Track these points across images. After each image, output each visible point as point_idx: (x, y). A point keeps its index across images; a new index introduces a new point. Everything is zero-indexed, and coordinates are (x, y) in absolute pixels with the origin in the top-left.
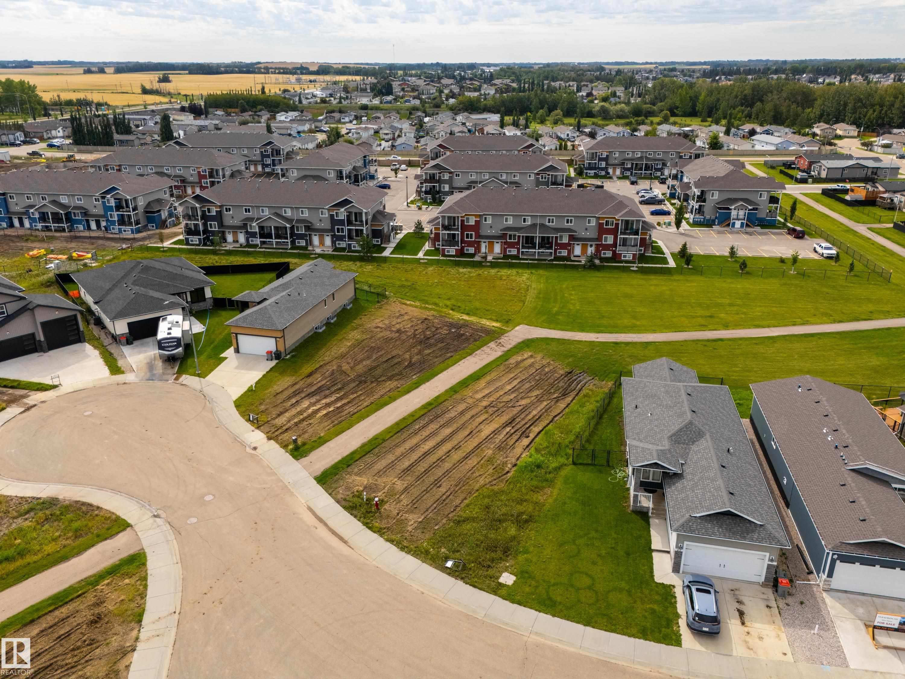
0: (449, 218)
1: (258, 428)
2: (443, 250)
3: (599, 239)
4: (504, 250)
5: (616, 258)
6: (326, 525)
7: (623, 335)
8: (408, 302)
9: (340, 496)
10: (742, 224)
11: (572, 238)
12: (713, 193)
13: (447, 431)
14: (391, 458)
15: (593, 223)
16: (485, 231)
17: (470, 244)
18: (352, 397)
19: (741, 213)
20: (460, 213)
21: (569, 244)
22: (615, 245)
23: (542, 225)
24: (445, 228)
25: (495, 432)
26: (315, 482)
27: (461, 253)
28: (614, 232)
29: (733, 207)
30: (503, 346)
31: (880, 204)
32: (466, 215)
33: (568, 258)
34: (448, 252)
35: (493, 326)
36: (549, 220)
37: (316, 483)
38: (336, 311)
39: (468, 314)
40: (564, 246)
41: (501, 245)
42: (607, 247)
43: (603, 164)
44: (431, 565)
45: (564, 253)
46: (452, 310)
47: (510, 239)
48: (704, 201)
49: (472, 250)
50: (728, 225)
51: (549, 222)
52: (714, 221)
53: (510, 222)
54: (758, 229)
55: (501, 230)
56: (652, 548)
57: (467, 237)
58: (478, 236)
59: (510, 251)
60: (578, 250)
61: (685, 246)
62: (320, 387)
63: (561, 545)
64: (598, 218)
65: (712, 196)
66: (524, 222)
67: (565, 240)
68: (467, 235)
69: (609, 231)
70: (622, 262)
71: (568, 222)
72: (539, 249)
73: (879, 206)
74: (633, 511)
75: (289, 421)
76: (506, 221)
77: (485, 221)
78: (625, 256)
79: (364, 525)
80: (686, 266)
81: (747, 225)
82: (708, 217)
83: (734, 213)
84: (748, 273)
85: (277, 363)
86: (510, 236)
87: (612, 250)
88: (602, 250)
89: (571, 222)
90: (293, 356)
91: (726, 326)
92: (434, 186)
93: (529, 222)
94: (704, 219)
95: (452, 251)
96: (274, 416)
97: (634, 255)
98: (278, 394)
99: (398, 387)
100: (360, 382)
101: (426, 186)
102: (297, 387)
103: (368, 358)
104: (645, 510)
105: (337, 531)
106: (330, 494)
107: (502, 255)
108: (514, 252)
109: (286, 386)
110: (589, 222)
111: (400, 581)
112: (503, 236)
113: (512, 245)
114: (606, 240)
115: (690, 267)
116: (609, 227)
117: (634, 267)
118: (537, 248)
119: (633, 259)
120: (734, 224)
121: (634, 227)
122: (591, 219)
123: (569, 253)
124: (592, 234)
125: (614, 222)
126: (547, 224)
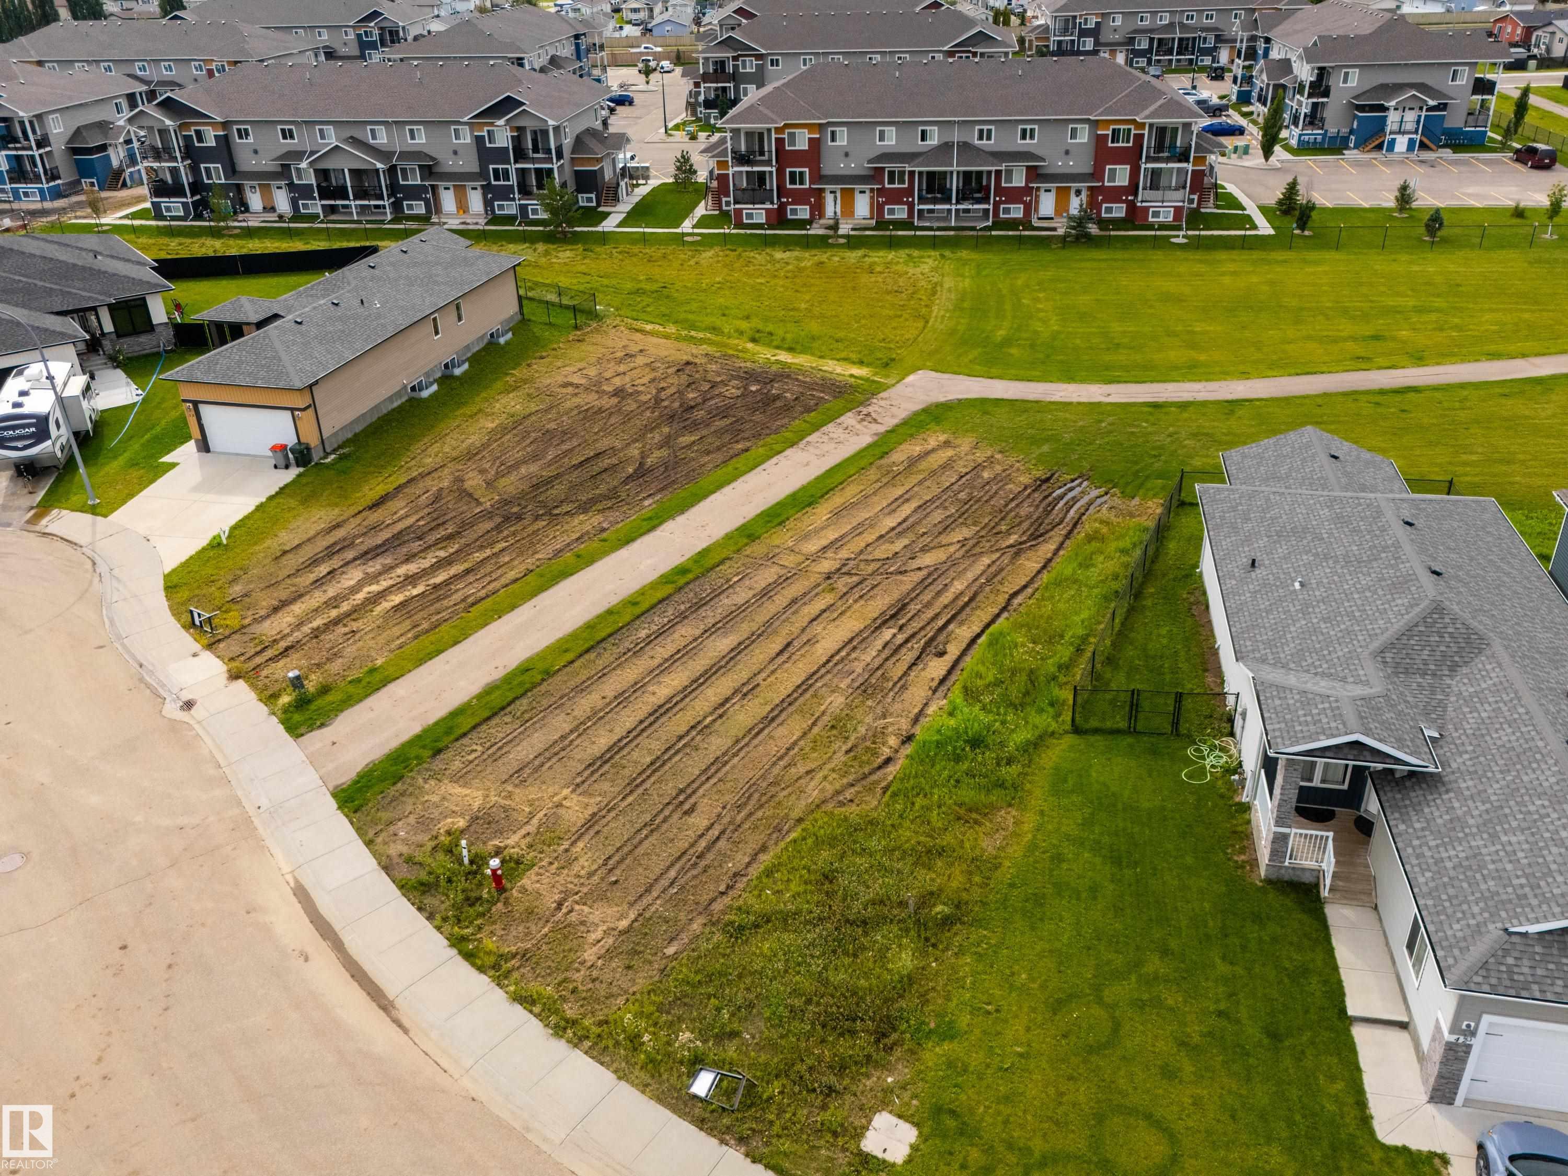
0: (750, 134)
1: (210, 646)
2: (738, 212)
3: (1097, 174)
4: (876, 210)
5: (1135, 216)
6: (338, 946)
7: (1171, 386)
8: (649, 327)
9: (394, 849)
10: (1411, 143)
11: (1034, 174)
12: (1347, 74)
13: (722, 644)
14: (560, 723)
15: (1084, 136)
16: (834, 165)
17: (800, 198)
18: (479, 556)
19: (1410, 116)
20: (774, 122)
21: (1027, 190)
22: (1133, 188)
23: (965, 147)
24: (741, 159)
25: (853, 643)
26: (332, 804)
27: (779, 219)
28: (1133, 156)
29: (1393, 103)
30: (875, 421)
32: (787, 126)
33: (1024, 223)
34: (750, 216)
35: (852, 376)
36: (981, 131)
37: (335, 806)
38: (467, 347)
39: (791, 350)
40: (1014, 195)
41: (872, 198)
42: (1115, 194)
43: (1089, 43)
44: (643, 1088)
45: (1016, 211)
46: (753, 340)
47: (891, 181)
48: (1326, 94)
49: (803, 212)
50: (1379, 147)
51: (981, 138)
52: (1345, 140)
53: (891, 140)
54: (1447, 153)
55: (869, 162)
56: (1350, 1012)
57: (793, 182)
58: (818, 177)
59: (891, 212)
60: (1047, 204)
61: (1292, 188)
62: (400, 532)
63: (1057, 1006)
64: (1095, 124)
65: (1345, 81)
66: (923, 139)
67: (1019, 180)
68: (792, 174)
69: (1119, 156)
70: (1151, 227)
71: (1024, 137)
72: (958, 202)
74: (1269, 881)
75: (300, 624)
76: (882, 138)
77: (833, 139)
78: (1156, 214)
79: (452, 945)
80: (1297, 232)
81: (1423, 146)
82: (1332, 131)
83: (1393, 118)
84: (1445, 241)
85: (299, 476)
86: (892, 174)
87: (1126, 201)
88: (1103, 201)
89: (1032, 137)
90: (342, 458)
91: (1419, 359)
92: (724, 89)
93: (934, 141)
94: (1324, 135)
95: (758, 213)
96: (263, 613)
97: (1178, 210)
98: (285, 553)
99: (604, 530)
100: (507, 519)
101: (707, 90)
102: (340, 533)
103: (535, 457)
104: (1307, 878)
105: (367, 967)
106: (369, 843)
107: (873, 222)
108: (901, 212)
109: (312, 533)
110: (1074, 135)
111: (539, 1151)
112: (876, 175)
113: (895, 197)
114: (1112, 178)
115: (1307, 233)
116: (1120, 144)
117: (1178, 236)
118: (954, 201)
119: (1175, 219)
120: (1392, 143)
121: (1178, 144)
122: (1079, 126)
123: (1028, 209)
124: (1080, 163)
125: (1133, 132)
126: (977, 142)
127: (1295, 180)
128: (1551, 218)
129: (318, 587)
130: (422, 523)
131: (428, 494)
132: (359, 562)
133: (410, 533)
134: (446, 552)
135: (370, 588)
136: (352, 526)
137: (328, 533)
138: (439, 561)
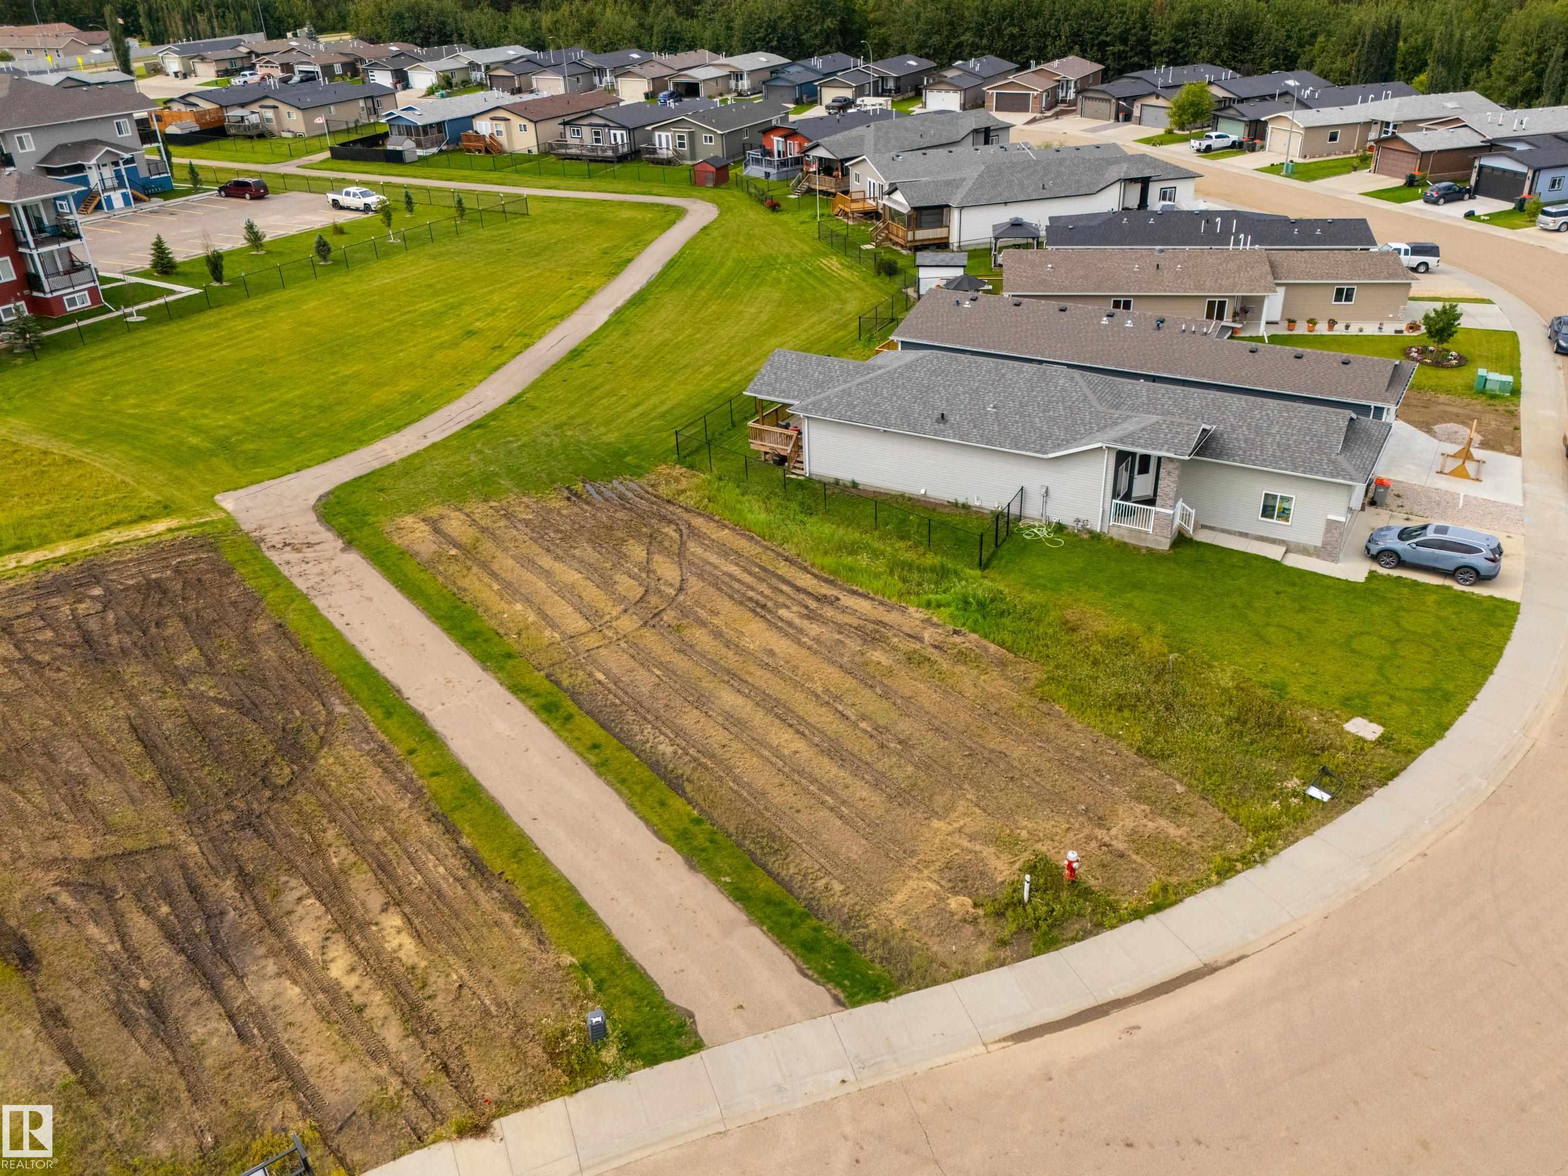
5: (47, 311)
10: (125, 196)
12: (20, 139)
22: (25, 281)
28: (8, 246)
29: (93, 161)
31: (233, 131)
50: (99, 207)
61: (159, 248)
65: (23, 147)
73: (235, 136)
78: (72, 302)
80: (217, 285)
83: (94, 178)
87: (23, 297)
115: (225, 284)
117: (131, 315)
119: (93, 303)
120: (108, 201)
121: (46, 222)
127: (159, 238)
128: (389, 225)
129: (267, 1032)
130: (165, 909)
131: (65, 899)
132: (230, 983)
133: (186, 923)
134: (296, 888)
135: (337, 971)
136: (76, 993)
137: (65, 1024)
138: (319, 898)
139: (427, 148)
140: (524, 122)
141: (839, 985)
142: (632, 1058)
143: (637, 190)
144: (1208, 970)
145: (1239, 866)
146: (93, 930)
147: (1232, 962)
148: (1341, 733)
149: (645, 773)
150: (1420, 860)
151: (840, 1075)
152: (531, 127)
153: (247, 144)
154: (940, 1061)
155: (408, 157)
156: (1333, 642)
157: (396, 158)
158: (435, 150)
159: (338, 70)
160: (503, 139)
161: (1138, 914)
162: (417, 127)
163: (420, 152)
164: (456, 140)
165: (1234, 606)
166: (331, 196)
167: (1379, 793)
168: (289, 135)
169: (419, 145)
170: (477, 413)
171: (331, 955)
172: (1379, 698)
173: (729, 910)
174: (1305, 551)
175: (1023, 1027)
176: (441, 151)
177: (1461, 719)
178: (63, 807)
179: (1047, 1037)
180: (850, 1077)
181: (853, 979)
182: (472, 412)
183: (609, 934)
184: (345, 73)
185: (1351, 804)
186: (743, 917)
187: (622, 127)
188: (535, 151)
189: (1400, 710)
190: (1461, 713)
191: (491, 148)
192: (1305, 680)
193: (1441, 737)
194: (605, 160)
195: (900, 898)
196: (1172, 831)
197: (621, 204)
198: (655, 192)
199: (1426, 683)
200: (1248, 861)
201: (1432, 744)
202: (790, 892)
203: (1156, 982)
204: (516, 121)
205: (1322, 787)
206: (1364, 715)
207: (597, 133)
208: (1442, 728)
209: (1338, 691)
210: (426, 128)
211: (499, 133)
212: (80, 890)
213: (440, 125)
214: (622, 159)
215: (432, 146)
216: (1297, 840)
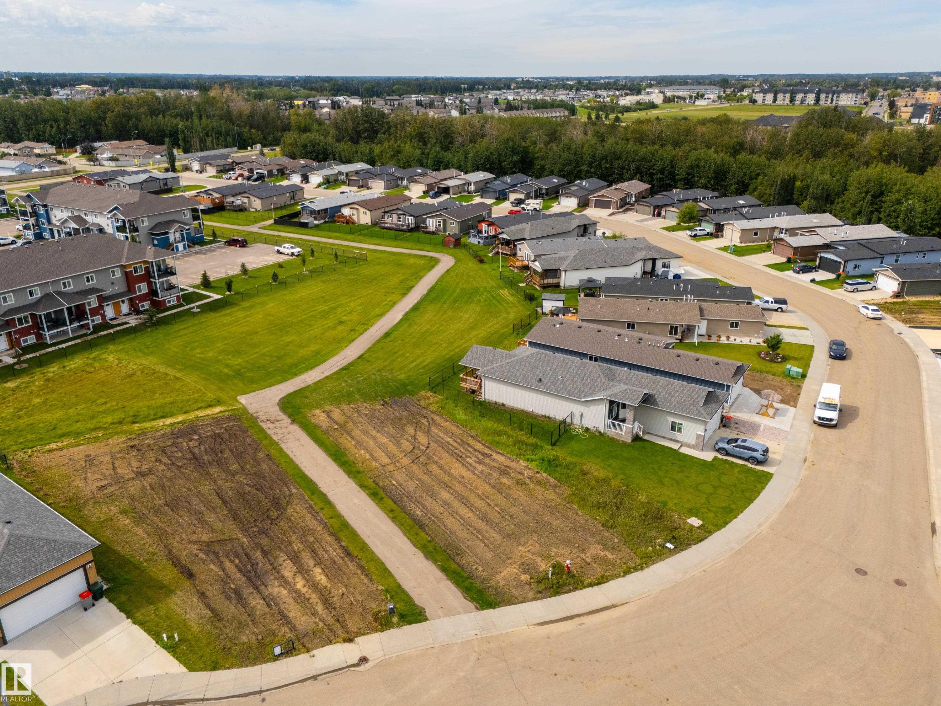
3: (130, 289)
5: (158, 306)
10: (184, 246)
11: (101, 299)
13: (445, 496)
15: (119, 274)
21: (100, 308)
31: (228, 208)
33: (105, 325)
36: (64, 284)
40: (95, 312)
42: (143, 298)
45: (98, 320)
47: (21, 324)
51: (65, 287)
53: (12, 301)
59: (25, 341)
60: (109, 312)
61: (205, 276)
64: (123, 267)
65: (143, 223)
66: (31, 296)
67: (95, 304)
69: (140, 279)
71: (88, 281)
72: (71, 324)
73: (229, 211)
76: (5, 301)
78: (169, 302)
80: (229, 293)
81: (189, 246)
86: (19, 320)
87: (149, 299)
88: (140, 302)
89: (92, 280)
93: (38, 294)
97: (178, 297)
108: (32, 339)
110: (114, 274)
113: (27, 332)
114: (140, 290)
115: (232, 293)
116: (139, 274)
117: (194, 308)
118: (68, 324)
119: (178, 302)
120: (177, 247)
121: (163, 268)
122: (115, 269)
123: (103, 316)
124: (120, 287)
125: (143, 267)
126: (63, 290)
128: (304, 265)
129: (277, 604)
130: (237, 561)
131: (201, 555)
132: (262, 588)
133: (245, 566)
134: (282, 557)
135: (299, 586)
136: (209, 588)
137: (207, 598)
138: (291, 560)
139: (318, 220)
140: (365, 210)
141: (477, 602)
142: (403, 621)
143: (417, 247)
144: (614, 606)
145: (632, 570)
146: (212, 567)
147: (623, 604)
148: (685, 523)
149: (410, 522)
150: (703, 573)
151: (475, 632)
152: (368, 213)
153: (234, 215)
154: (511, 630)
155: (310, 226)
156: (690, 486)
157: (305, 225)
158: (322, 221)
159: (275, 172)
160: (355, 218)
161: (591, 585)
162: (315, 211)
163: (316, 222)
164: (333, 216)
165: (653, 468)
166: (277, 248)
167: (694, 547)
168: (254, 210)
169: (315, 219)
170: (345, 363)
171: (297, 580)
172: (704, 510)
173: (439, 574)
174: (689, 446)
175: (542, 621)
176: (325, 222)
177: (735, 520)
178: (196, 522)
179: (551, 625)
180: (479, 633)
181: (483, 601)
182: (342, 362)
183: (395, 580)
184: (278, 174)
185: (682, 550)
186: (445, 577)
187: (412, 215)
188: (370, 224)
189: (711, 515)
190: (735, 518)
191: (349, 221)
192: (676, 501)
193: (724, 526)
194: (405, 231)
195: (503, 574)
196: (610, 556)
197: (410, 255)
198: (426, 249)
199: (724, 505)
200: (636, 569)
201: (720, 529)
202: (463, 569)
203: (593, 609)
204: (362, 210)
205: (672, 543)
206: (696, 516)
207: (400, 218)
208: (726, 523)
209: (688, 506)
210: (319, 212)
211: (353, 215)
212: (207, 553)
213: (326, 210)
214: (411, 230)
215: (321, 219)
216: (657, 562)
